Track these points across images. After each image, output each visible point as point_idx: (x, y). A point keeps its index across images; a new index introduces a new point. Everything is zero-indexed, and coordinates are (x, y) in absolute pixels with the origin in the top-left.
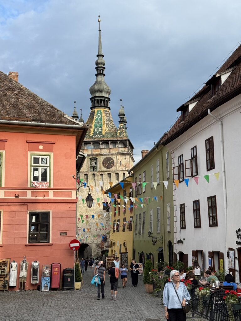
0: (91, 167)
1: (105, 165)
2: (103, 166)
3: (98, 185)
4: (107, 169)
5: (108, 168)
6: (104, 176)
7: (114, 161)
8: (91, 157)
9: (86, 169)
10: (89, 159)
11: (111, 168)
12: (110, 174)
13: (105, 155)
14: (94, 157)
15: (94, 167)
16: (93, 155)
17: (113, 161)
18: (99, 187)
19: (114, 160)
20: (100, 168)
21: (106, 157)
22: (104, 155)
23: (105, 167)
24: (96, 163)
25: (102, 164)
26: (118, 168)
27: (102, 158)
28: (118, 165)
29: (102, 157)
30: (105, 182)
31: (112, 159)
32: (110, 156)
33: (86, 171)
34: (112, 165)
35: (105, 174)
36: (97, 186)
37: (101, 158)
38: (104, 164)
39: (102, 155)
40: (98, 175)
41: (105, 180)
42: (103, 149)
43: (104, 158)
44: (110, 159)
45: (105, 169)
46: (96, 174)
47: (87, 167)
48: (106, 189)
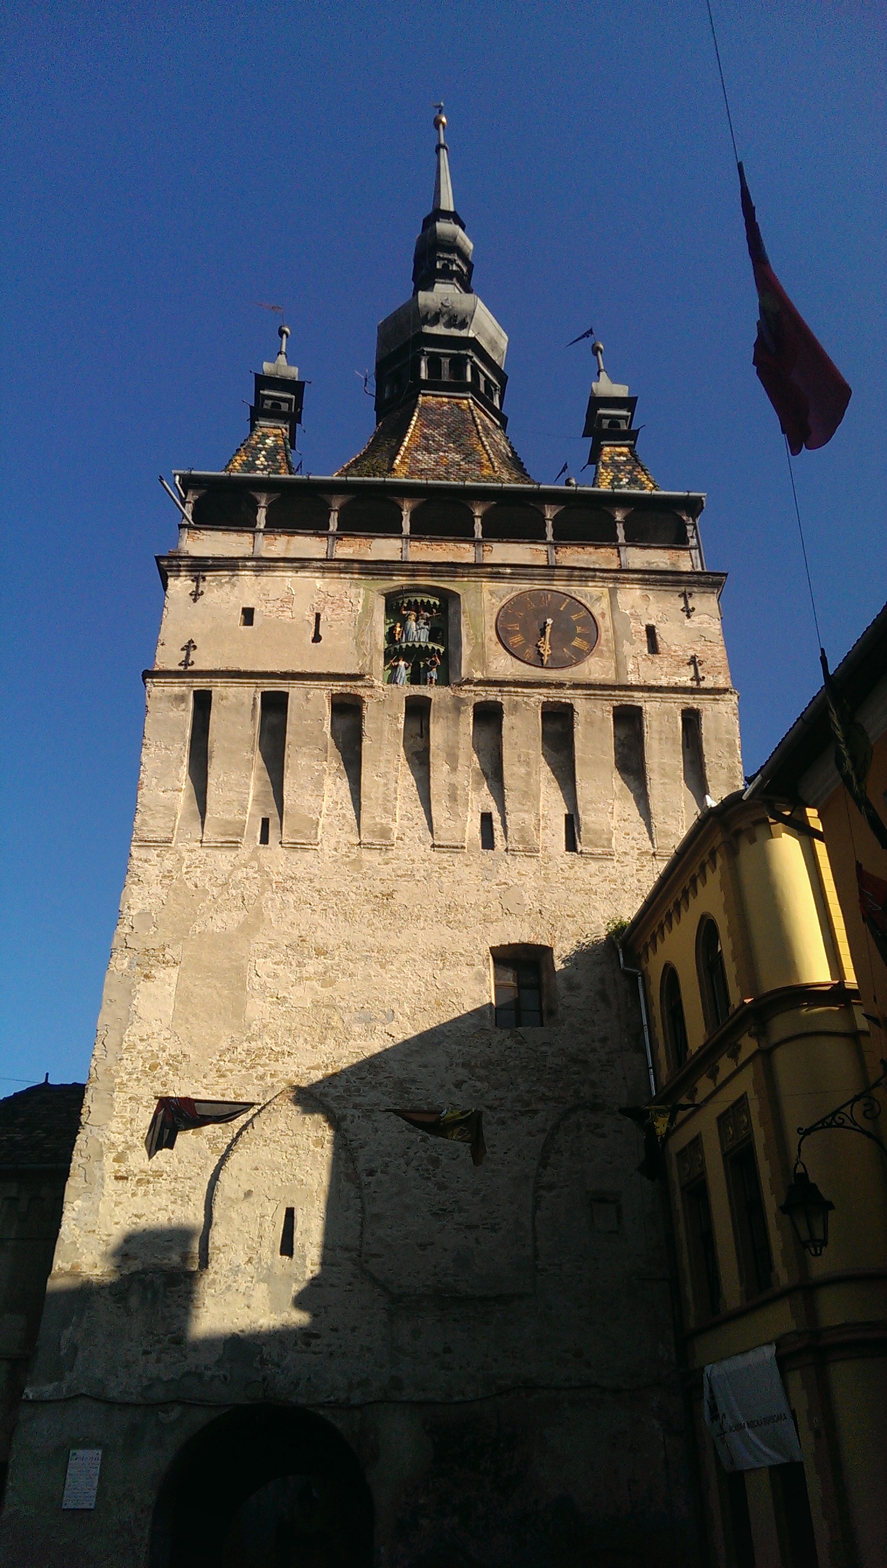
1: (517, 640)
2: (500, 650)
3: (454, 798)
4: (538, 673)
6: (506, 721)
7: (599, 619)
8: (400, 581)
9: (354, 657)
10: (382, 601)
11: (576, 664)
12: (566, 711)
13: (522, 573)
14: (423, 581)
16: (412, 569)
17: (590, 623)
18: (463, 811)
19: (596, 611)
20: (480, 657)
21: (525, 587)
22: (513, 577)
24: (440, 630)
25: (491, 634)
26: (631, 667)
27: (492, 593)
28: (627, 648)
29: (487, 585)
30: (519, 770)
31: (577, 605)
32: (560, 586)
33: (355, 670)
34: (579, 642)
35: (515, 707)
36: (445, 802)
37: (486, 596)
38: (514, 633)
40: (458, 713)
41: (519, 756)
42: (495, 545)
43: (509, 597)
44: (564, 605)
45: (520, 665)
46: (433, 701)
47: (363, 643)
48: (522, 837)
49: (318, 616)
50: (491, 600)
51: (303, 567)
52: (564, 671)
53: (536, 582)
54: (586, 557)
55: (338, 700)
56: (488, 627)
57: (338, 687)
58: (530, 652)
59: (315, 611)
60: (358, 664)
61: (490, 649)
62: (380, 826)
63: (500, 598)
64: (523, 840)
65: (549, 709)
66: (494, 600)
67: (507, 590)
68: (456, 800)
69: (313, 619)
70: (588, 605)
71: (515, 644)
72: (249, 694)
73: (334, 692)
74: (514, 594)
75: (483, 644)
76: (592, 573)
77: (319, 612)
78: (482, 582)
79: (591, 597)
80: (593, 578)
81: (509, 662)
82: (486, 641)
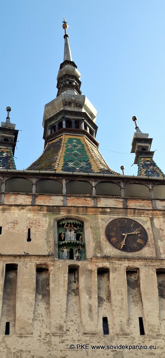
1: (114, 239)
2: (108, 243)
3: (90, 310)
4: (124, 254)
6: (112, 275)
8: (63, 214)
9: (46, 248)
10: (56, 223)
11: (139, 250)
12: (136, 270)
14: (73, 215)
15: (71, 247)
16: (69, 209)
17: (144, 232)
18: (95, 317)
19: (145, 227)
20: (99, 247)
21: (116, 217)
22: (110, 213)
23: (115, 245)
25: (103, 237)
26: (162, 251)
27: (102, 219)
28: (160, 243)
29: (100, 216)
30: (119, 297)
31: (137, 225)
32: (130, 217)
33: (46, 253)
34: (139, 241)
35: (116, 269)
36: (87, 312)
37: (100, 221)
38: (112, 237)
39: (103, 211)
40: (91, 271)
41: (118, 291)
42: (101, 199)
43: (109, 221)
44: (132, 225)
45: (116, 251)
46: (80, 267)
47: (49, 241)
48: (121, 328)
49: (29, 230)
50: (102, 222)
51: (23, 209)
52: (135, 253)
53: (120, 215)
54: (139, 204)
55: (39, 267)
56: (101, 234)
57: (39, 261)
58: (120, 245)
59: (29, 227)
60: (48, 251)
61: (103, 244)
62: (59, 325)
63: (106, 222)
64: (122, 329)
65: (129, 270)
66: (103, 223)
67: (108, 218)
68: (92, 312)
69: (27, 231)
70: (142, 225)
71: (113, 241)
72: (1, 265)
73: (38, 263)
74: (111, 220)
75: (100, 241)
76: (142, 211)
77: (30, 228)
78: (98, 215)
79: (143, 221)
80: (143, 213)
81: (111, 249)
82: (101, 240)
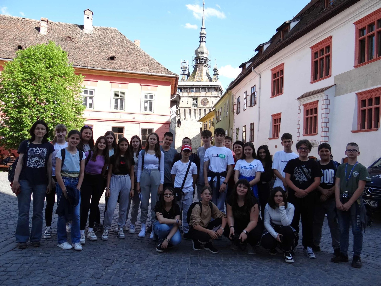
0: (193, 104)
5: (204, 105)
7: (209, 101)
8: (193, 97)
10: (193, 100)
11: (206, 105)
12: (206, 109)
13: (203, 97)
14: (195, 98)
15: (195, 105)
20: (199, 105)
24: (197, 102)
28: (211, 104)
30: (202, 114)
31: (207, 100)
32: (206, 98)
34: (207, 103)
35: (202, 109)
37: (200, 99)
39: (201, 97)
42: (202, 93)
45: (202, 106)
46: (196, 109)
49: (187, 101)
54: (209, 94)
55: (189, 109)
56: (200, 102)
58: (203, 104)
60: (190, 106)
67: (202, 98)
72: (183, 109)
